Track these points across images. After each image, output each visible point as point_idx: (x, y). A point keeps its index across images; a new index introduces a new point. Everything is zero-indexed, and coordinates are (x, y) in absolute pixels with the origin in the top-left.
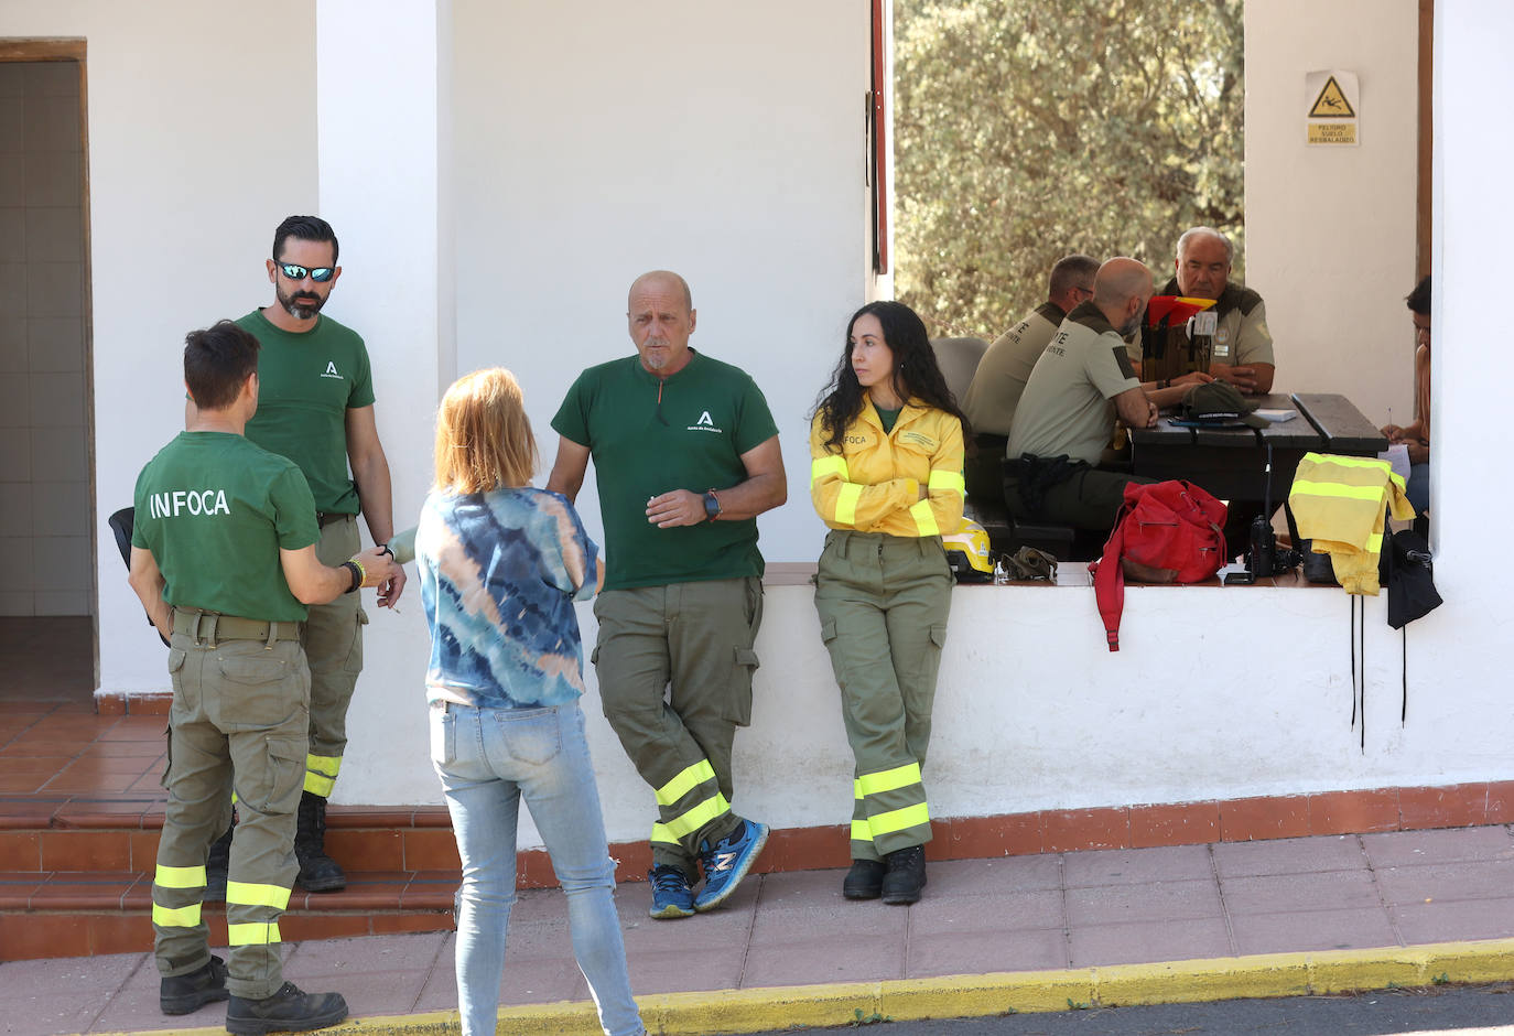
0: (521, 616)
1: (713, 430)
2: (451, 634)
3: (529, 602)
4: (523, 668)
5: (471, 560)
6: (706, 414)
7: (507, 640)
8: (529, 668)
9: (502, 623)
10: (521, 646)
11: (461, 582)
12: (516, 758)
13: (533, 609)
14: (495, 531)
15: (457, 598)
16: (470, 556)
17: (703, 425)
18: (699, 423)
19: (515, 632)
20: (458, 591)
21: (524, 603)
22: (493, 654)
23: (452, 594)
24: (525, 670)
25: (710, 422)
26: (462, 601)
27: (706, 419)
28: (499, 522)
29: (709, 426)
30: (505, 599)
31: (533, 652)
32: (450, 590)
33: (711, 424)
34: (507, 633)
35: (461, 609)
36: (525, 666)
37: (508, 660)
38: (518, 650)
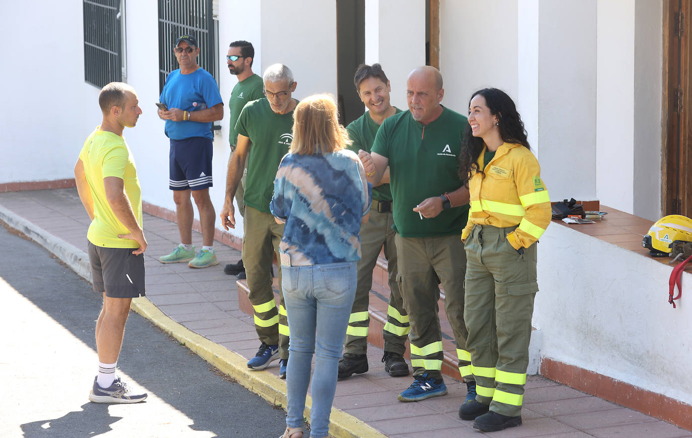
0: (343, 214)
1: (451, 155)
2: (304, 224)
3: (348, 207)
4: (341, 240)
5: (317, 186)
6: (447, 146)
7: (335, 225)
8: (344, 241)
9: (333, 217)
10: (341, 229)
11: (311, 197)
12: (329, 290)
13: (349, 211)
14: (331, 172)
15: (309, 205)
16: (316, 184)
17: (446, 152)
18: (444, 151)
19: (340, 222)
20: (309, 201)
21: (345, 208)
22: (327, 233)
23: (306, 204)
24: (342, 241)
25: (449, 151)
26: (311, 207)
27: (447, 149)
28: (333, 167)
29: (448, 153)
30: (335, 205)
31: (348, 233)
32: (305, 201)
33: (450, 152)
34: (335, 222)
35: (310, 211)
36: (343, 239)
37: (334, 235)
38: (340, 231)
